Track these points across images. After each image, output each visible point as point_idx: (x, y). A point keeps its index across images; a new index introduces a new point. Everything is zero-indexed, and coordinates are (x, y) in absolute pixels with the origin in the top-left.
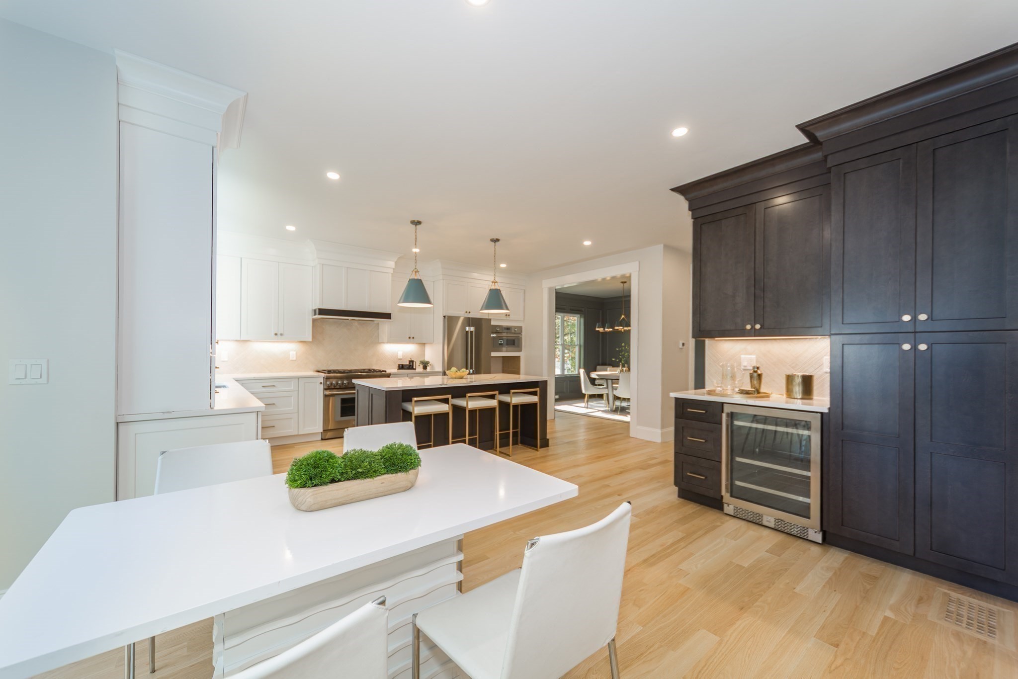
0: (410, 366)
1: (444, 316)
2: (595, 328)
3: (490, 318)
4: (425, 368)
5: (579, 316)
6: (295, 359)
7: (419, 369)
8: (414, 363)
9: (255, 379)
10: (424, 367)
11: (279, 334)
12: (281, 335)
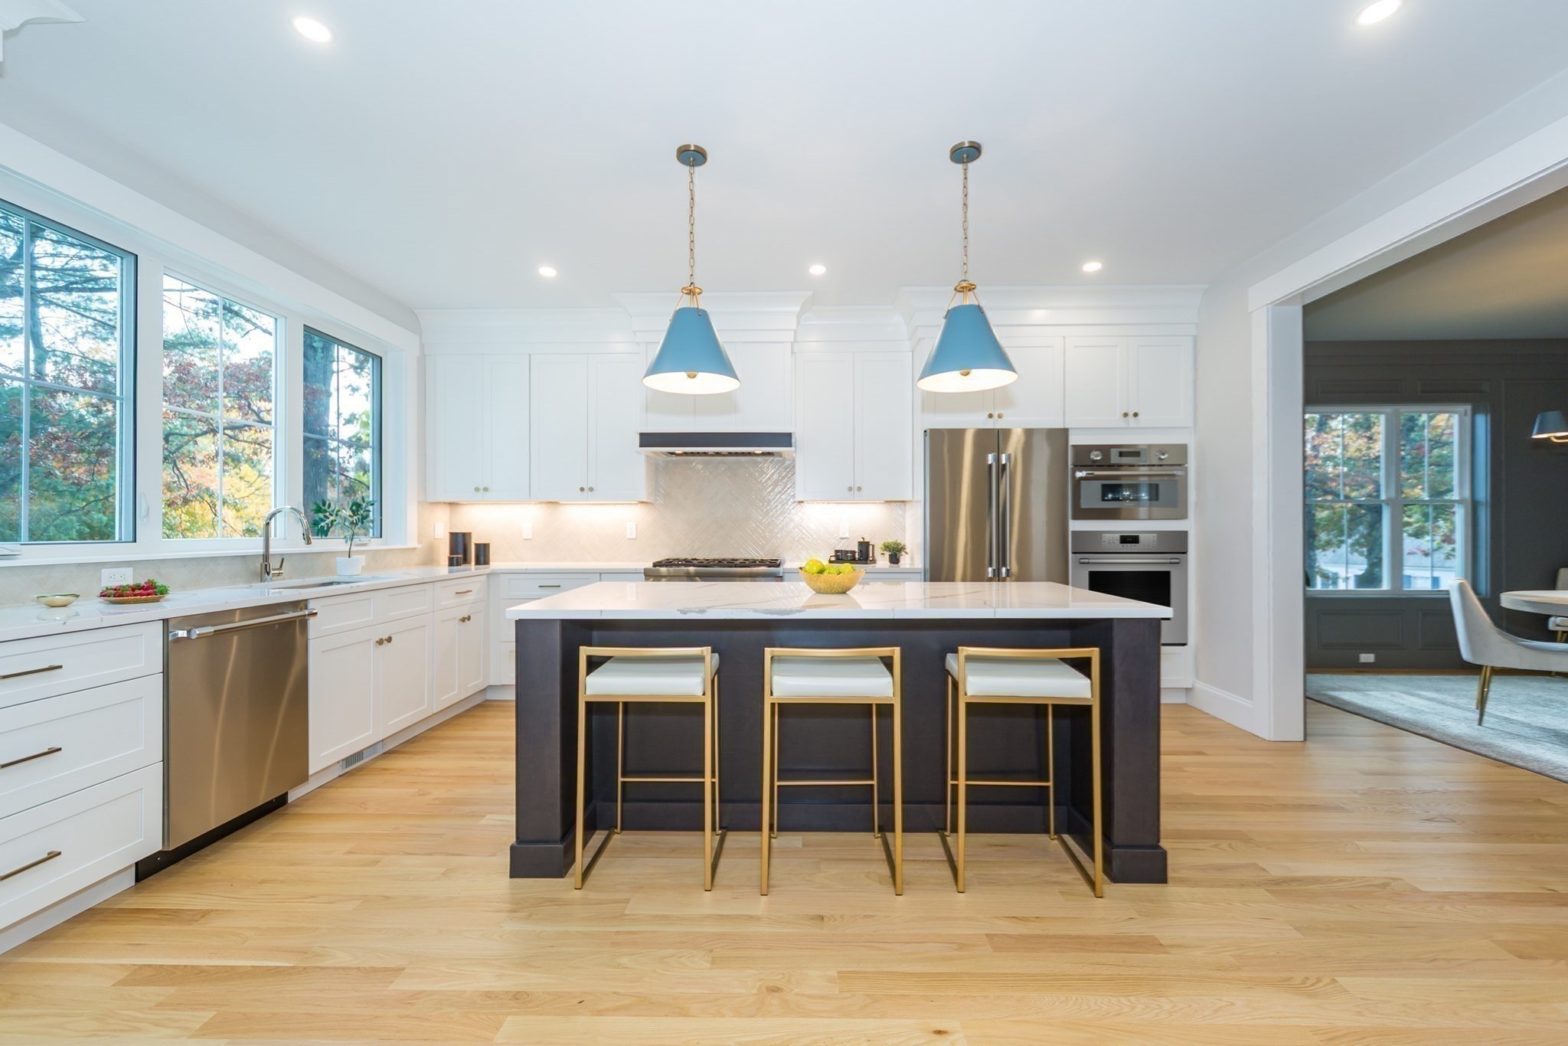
0: (863, 554)
1: (925, 431)
2: (1531, 435)
3: (1066, 427)
4: (895, 559)
5: (1469, 408)
6: (634, 536)
7: (883, 562)
8: (871, 547)
9: (526, 572)
10: (891, 556)
11: (586, 489)
12: (591, 489)
